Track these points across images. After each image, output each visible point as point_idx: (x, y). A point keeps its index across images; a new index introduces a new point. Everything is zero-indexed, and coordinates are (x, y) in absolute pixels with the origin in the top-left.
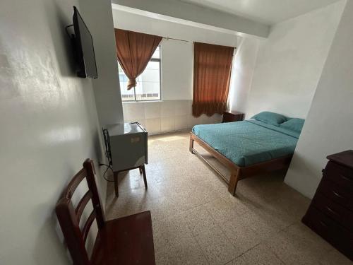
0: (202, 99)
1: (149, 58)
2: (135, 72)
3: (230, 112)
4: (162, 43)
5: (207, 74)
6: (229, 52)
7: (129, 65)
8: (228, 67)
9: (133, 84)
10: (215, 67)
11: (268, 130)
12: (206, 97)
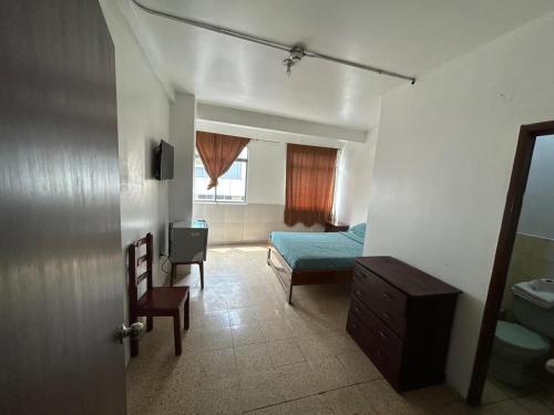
0: (297, 205)
1: (235, 158)
2: (218, 171)
3: (336, 225)
4: (250, 144)
5: (303, 176)
6: (331, 153)
7: (212, 165)
8: (331, 170)
9: (214, 184)
10: (314, 169)
11: (355, 243)
12: (304, 202)
